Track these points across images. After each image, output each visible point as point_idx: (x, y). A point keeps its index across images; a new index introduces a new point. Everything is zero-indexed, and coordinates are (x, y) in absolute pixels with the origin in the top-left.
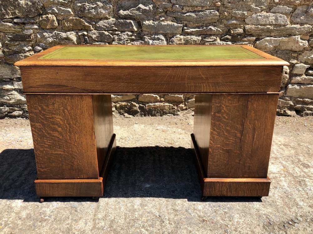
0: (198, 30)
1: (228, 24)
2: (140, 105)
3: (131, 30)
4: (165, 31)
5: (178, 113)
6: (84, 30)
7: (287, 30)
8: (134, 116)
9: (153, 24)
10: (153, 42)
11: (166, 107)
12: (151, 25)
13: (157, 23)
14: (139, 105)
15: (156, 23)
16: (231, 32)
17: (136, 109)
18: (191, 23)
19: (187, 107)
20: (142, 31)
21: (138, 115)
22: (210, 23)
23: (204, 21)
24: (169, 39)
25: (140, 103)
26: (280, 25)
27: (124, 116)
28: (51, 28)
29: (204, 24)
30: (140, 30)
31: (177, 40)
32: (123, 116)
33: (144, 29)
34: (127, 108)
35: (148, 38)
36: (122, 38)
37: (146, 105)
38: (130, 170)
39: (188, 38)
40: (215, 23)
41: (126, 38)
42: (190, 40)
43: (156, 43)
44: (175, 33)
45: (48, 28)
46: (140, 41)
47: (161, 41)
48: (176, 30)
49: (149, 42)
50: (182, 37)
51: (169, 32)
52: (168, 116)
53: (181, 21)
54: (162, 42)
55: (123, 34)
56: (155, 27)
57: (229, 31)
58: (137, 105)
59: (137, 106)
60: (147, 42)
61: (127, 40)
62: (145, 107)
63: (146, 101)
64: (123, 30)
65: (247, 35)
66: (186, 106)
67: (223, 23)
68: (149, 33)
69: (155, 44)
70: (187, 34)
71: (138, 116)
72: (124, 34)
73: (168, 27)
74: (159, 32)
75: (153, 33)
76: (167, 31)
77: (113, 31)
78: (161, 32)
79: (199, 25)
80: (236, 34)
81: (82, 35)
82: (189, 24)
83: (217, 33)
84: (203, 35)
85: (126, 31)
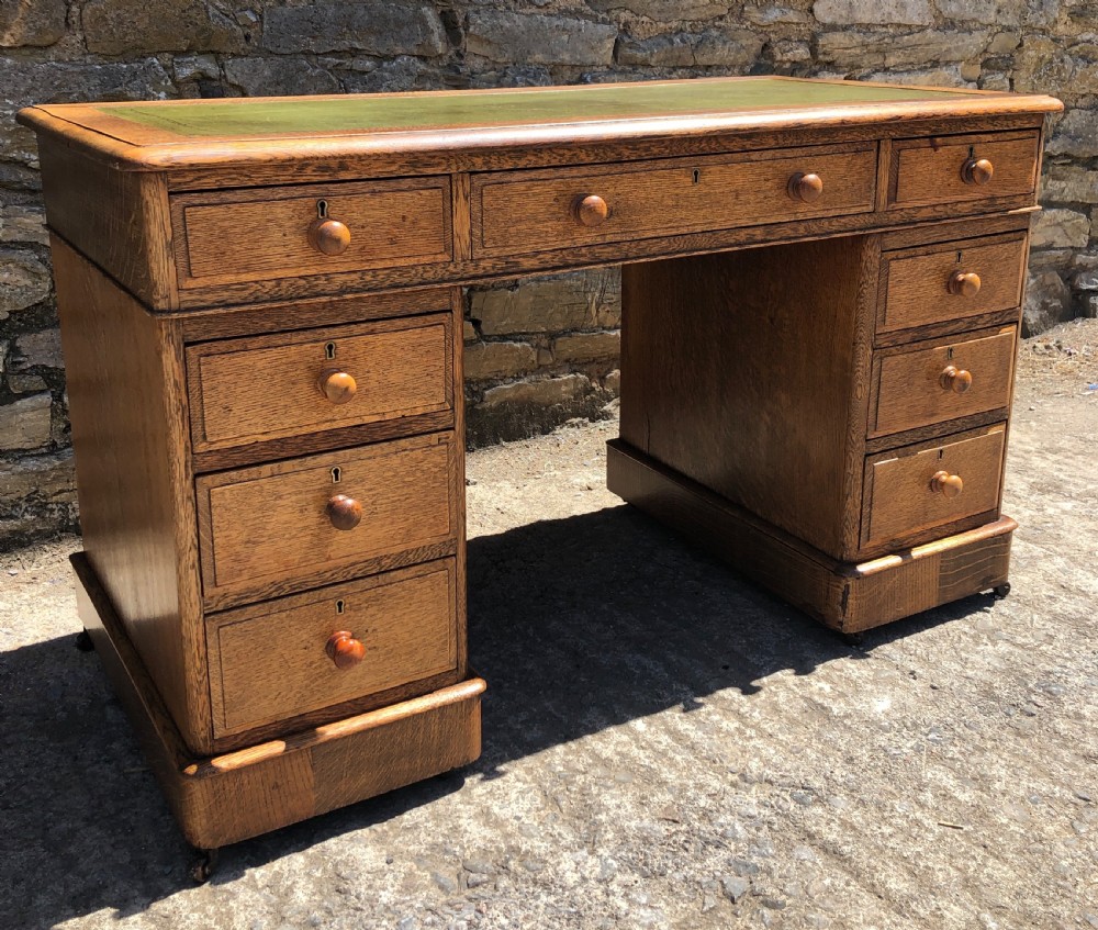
1: (765, 22)
3: (421, 52)
4: (554, 56)
5: (608, 406)
6: (201, 53)
7: (927, 44)
9: (508, 24)
11: (564, 389)
12: (502, 27)
13: (521, 20)
15: (520, 16)
16: (772, 57)
18: (645, 19)
20: (460, 56)
22: (707, 21)
23: (687, 10)
26: (910, 26)
28: (25, 46)
29: (688, 24)
30: (451, 52)
33: (471, 46)
37: (487, 392)
40: (723, 18)
44: (589, 61)
45: (7, 44)
48: (593, 48)
51: (566, 57)
52: (573, 426)
53: (608, 11)
55: (386, 71)
56: (517, 38)
57: (766, 52)
62: (482, 401)
63: (482, 376)
64: (384, 51)
65: (818, 67)
67: (746, 20)
68: (491, 66)
70: (632, 65)
72: (392, 72)
73: (565, 38)
74: (529, 60)
75: (505, 63)
76: (560, 52)
77: (340, 58)
78: (539, 57)
79: (670, 28)
80: (789, 61)
81: (196, 80)
82: (637, 22)
83: (732, 58)
84: (682, 67)
85: (399, 55)
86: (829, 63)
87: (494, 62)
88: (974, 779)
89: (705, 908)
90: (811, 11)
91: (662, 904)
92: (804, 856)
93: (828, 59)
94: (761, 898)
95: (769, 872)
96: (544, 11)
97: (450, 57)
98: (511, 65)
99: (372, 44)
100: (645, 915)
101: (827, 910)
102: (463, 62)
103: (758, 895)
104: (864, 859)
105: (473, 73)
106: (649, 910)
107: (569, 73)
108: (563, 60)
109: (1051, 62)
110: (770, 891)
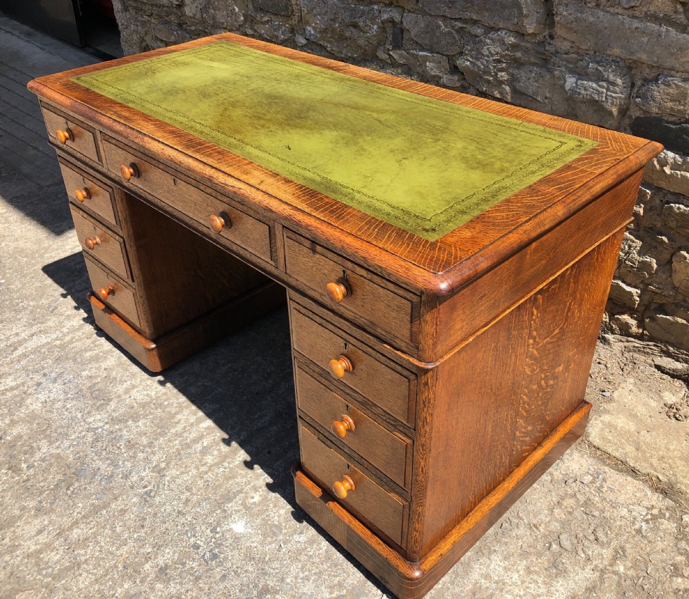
3: (517, 29)
4: (632, 53)
5: (609, 336)
6: (396, 6)
9: (591, 20)
10: (576, 83)
12: (585, 21)
13: (605, 18)
15: (604, 15)
19: (645, 332)
20: (551, 37)
24: (639, 83)
30: (547, 33)
31: (668, 94)
33: (559, 31)
35: (566, 67)
36: (485, 52)
38: (269, 452)
41: (497, 54)
43: (585, 90)
44: (668, 65)
46: (539, 71)
47: (605, 84)
48: (672, 54)
49: (565, 81)
51: (644, 57)
54: (608, 90)
55: (489, 38)
56: (598, 32)
60: (558, 79)
61: (499, 61)
64: (492, 24)
66: (644, 329)
68: (575, 50)
69: (583, 92)
72: (492, 39)
73: (645, 40)
74: (609, 52)
75: (587, 50)
76: (637, 51)
77: (465, 23)
78: (617, 51)
81: (390, 22)
85: (501, 29)
87: (578, 48)
96: (630, 12)
97: (545, 37)
98: (593, 53)
99: (486, 18)
102: (551, 42)
105: (557, 52)
107: (646, 70)
108: (640, 58)
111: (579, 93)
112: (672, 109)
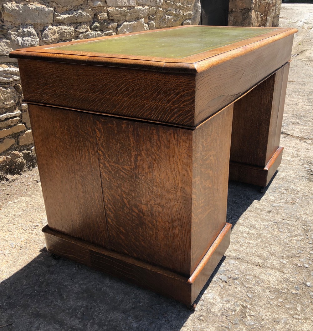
0: (69, 16)
1: (94, 6)
2: (25, 151)
7: (136, 12)
8: (21, 174)
9: (17, 9)
10: (23, 40)
12: (16, 9)
13: (22, 7)
14: (22, 153)
15: (21, 5)
16: (97, 18)
17: (21, 161)
18: (60, 6)
20: (3, 21)
21: (25, 169)
22: (78, 6)
24: (40, 33)
25: (22, 149)
26: (131, 6)
27: (7, 180)
29: (73, 7)
31: (51, 33)
32: (4, 182)
33: (5, 18)
34: (8, 165)
35: (15, 34)
37: (32, 148)
39: (62, 29)
40: (82, 5)
42: (65, 32)
43: (28, 41)
44: (46, 22)
46: (4, 40)
47: (32, 36)
48: (46, 17)
49: (18, 40)
50: (55, 28)
51: (39, 21)
53: (49, 3)
54: (34, 38)
56: (21, 14)
57: (96, 16)
58: (21, 154)
59: (21, 156)
60: (15, 41)
62: (31, 152)
63: (29, 143)
65: (110, 21)
67: (89, 5)
69: (27, 43)
70: (59, 23)
71: (25, 171)
73: (37, 13)
74: (26, 23)
75: (19, 24)
76: (36, 19)
78: (30, 21)
79: (68, 9)
80: (102, 19)
82: (58, 7)
83: (87, 19)
84: (73, 23)
86: (112, 20)
87: (15, 24)
88: (251, 227)
89: (222, 287)
90: (106, 2)
91: (211, 291)
92: (233, 263)
93: (112, 18)
94: (232, 278)
95: (228, 270)
98: (20, 25)
100: (209, 296)
101: (249, 274)
102: (4, 24)
103: (230, 278)
104: (247, 258)
106: (209, 294)
107: (40, 27)
109: (163, 17)
110: (233, 275)
111: (26, 44)
112: (54, 38)
